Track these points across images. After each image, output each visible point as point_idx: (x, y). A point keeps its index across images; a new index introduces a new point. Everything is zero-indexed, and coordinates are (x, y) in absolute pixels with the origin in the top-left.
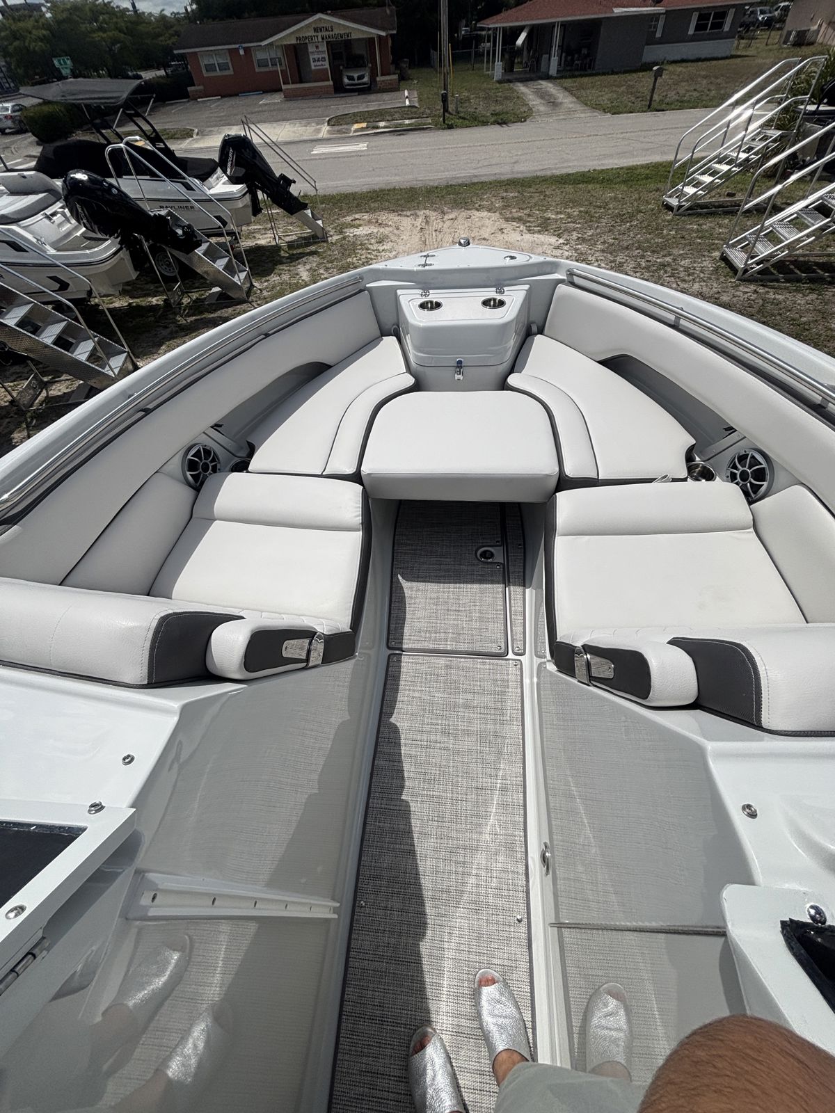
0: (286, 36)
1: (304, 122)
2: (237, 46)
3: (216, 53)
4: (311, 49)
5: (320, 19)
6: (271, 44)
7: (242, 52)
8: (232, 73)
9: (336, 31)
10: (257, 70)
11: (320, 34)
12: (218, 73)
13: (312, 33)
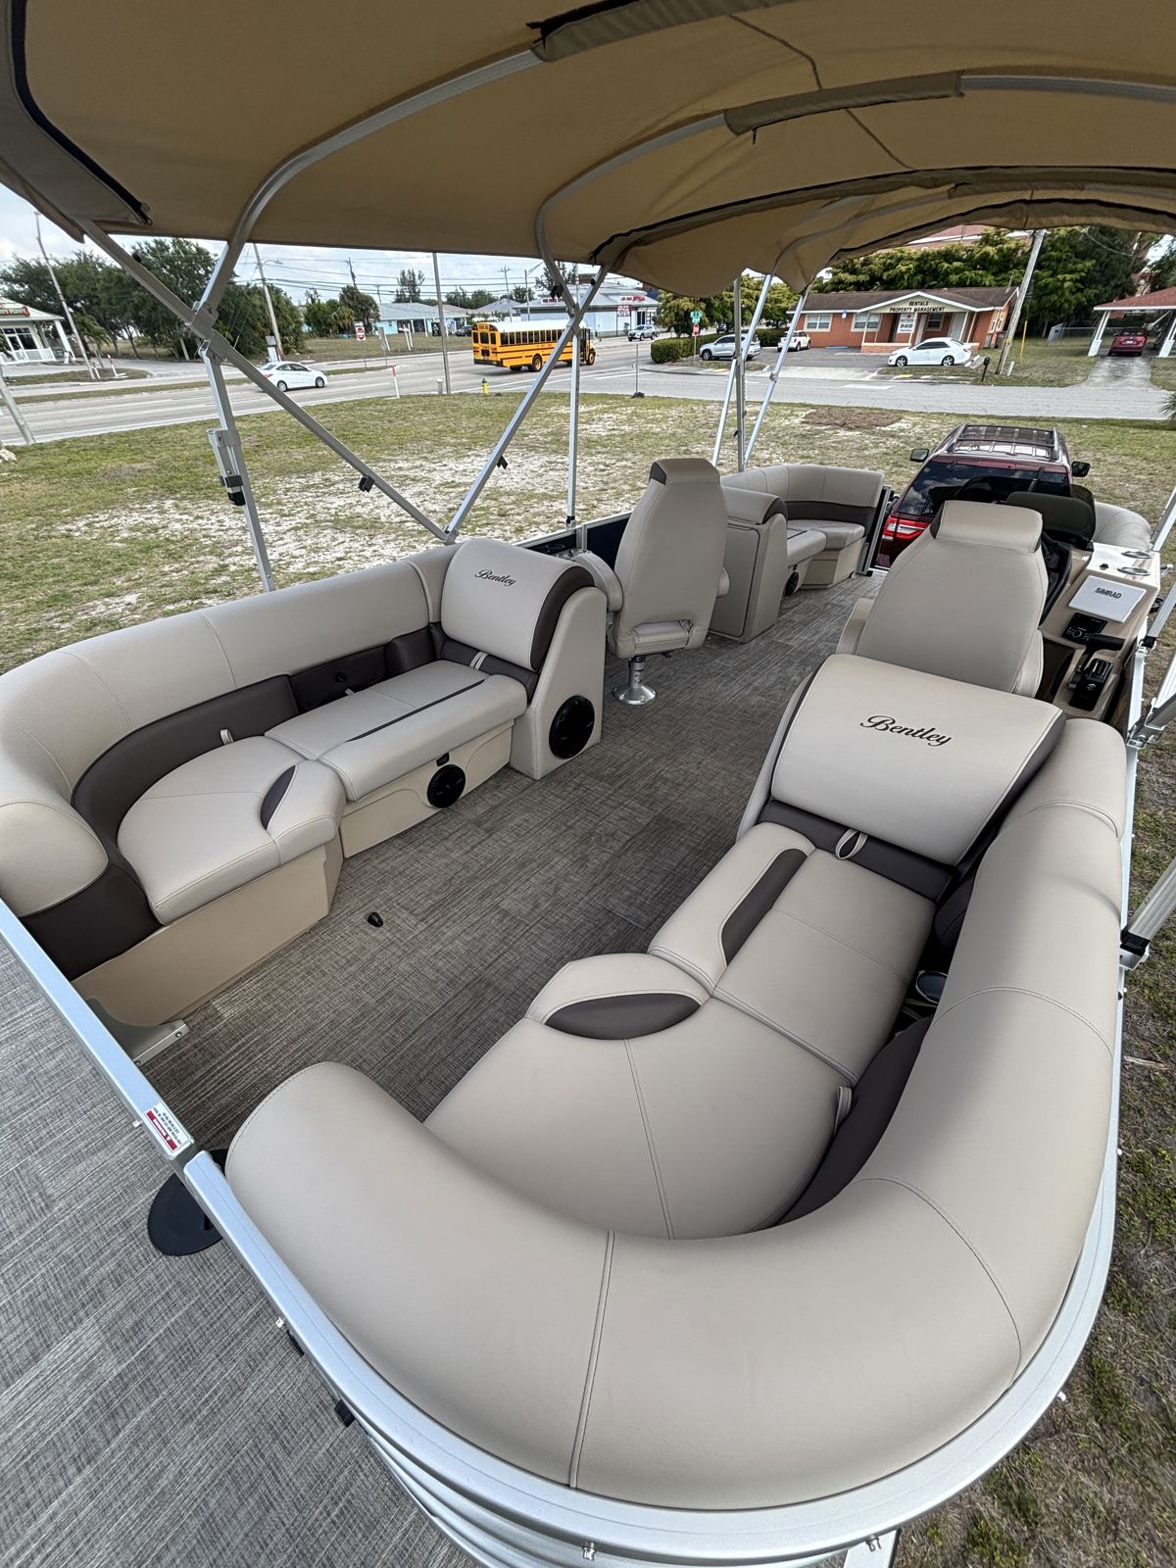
0: (885, 307)
1: (860, 369)
2: (842, 311)
3: (822, 315)
4: (902, 318)
5: (918, 296)
6: (867, 312)
7: (844, 316)
8: (828, 330)
9: (930, 306)
10: (853, 330)
11: (913, 307)
12: (817, 330)
13: (906, 306)
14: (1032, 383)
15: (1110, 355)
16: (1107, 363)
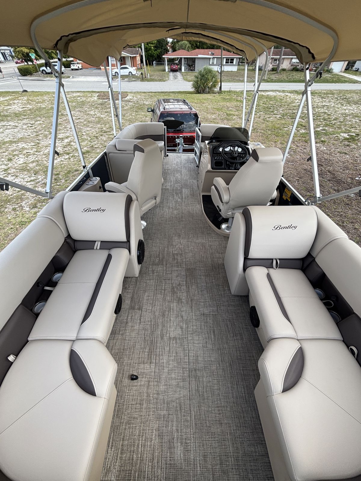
14: (156, 81)
15: (171, 71)
16: (171, 74)
